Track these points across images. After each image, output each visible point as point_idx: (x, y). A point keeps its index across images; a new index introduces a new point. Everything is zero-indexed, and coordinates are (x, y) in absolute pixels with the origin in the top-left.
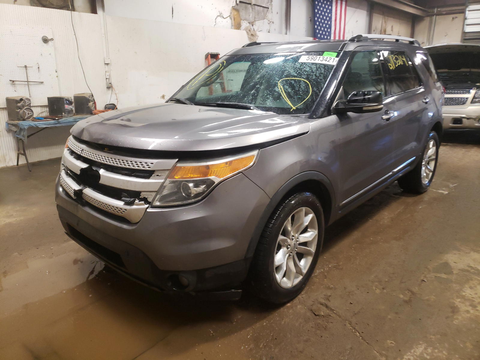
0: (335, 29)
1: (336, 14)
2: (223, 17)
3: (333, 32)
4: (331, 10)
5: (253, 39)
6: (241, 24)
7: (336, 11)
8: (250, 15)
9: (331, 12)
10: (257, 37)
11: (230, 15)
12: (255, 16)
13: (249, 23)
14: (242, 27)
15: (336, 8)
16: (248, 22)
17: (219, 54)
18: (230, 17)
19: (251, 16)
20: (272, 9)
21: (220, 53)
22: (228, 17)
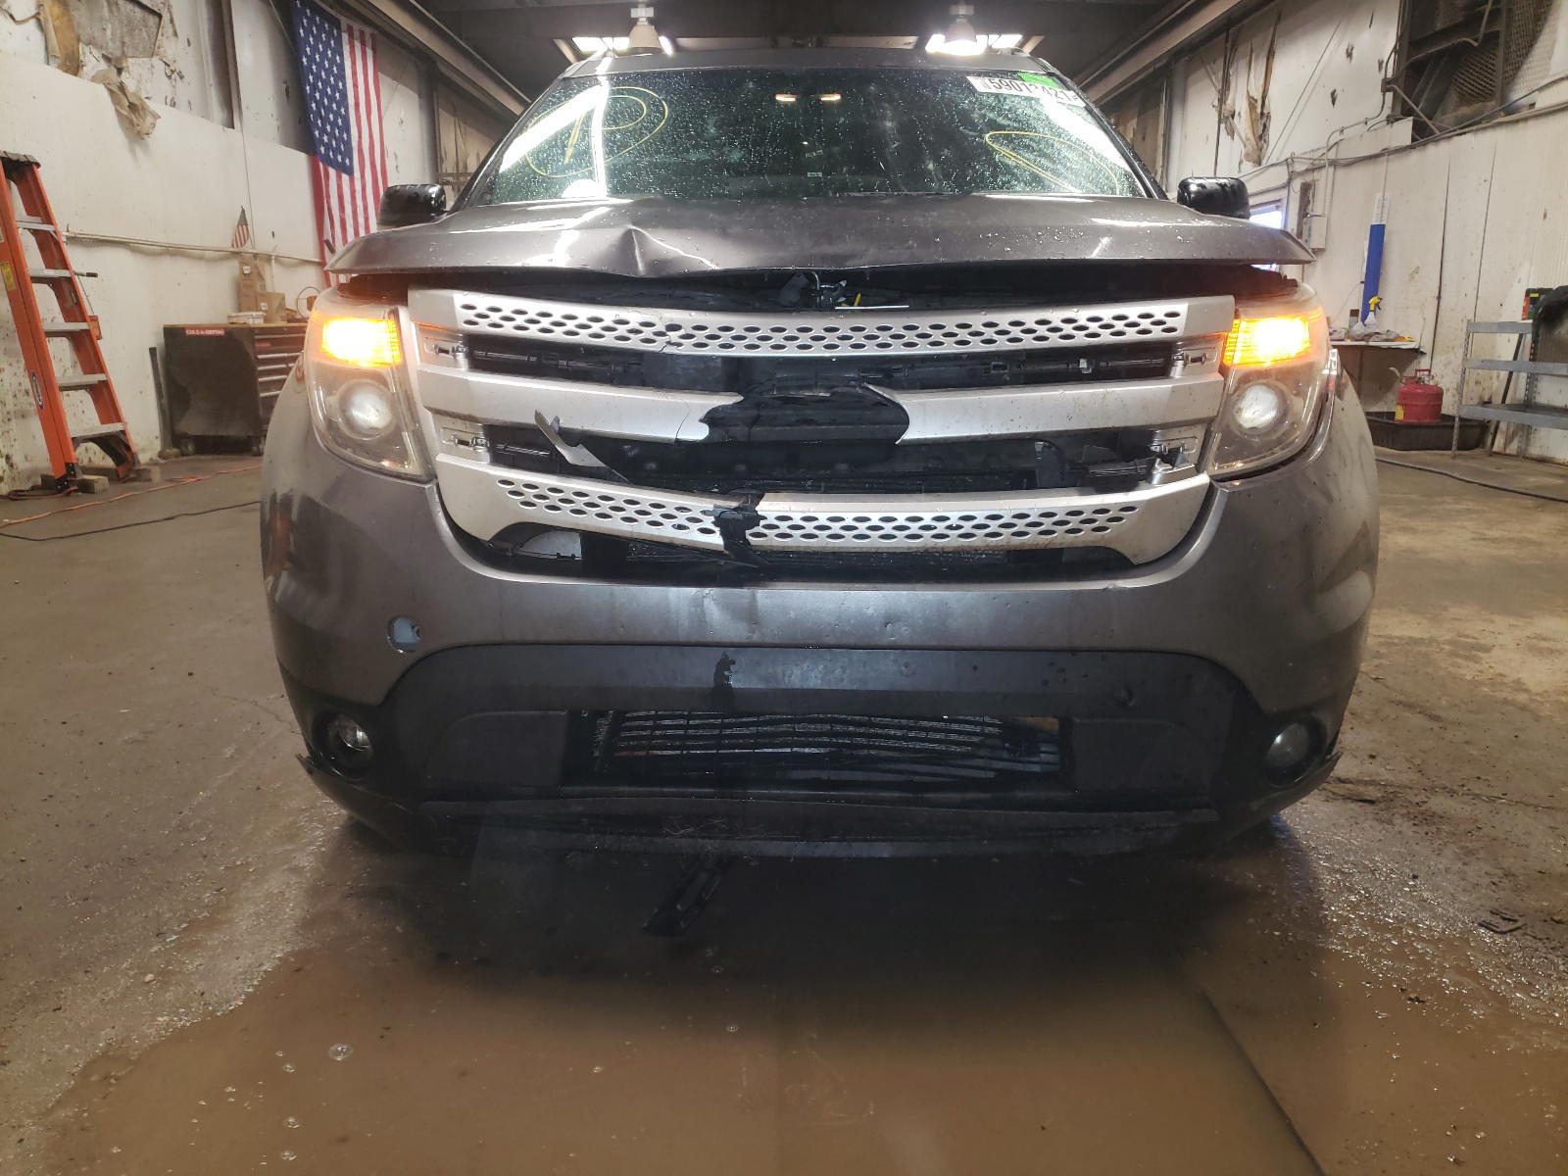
0: (360, 137)
1: (355, 86)
2: (12, 17)
3: (355, 144)
4: (341, 67)
5: (138, 125)
6: (82, 58)
7: (354, 73)
8: (104, 29)
9: (341, 77)
10: (149, 119)
11: (39, 13)
12: (122, 37)
13: (107, 59)
14: (85, 68)
15: (354, 63)
16: (104, 56)
17: (38, 165)
18: (39, 20)
19: (109, 32)
20: (172, 21)
21: (39, 160)
22: (30, 18)
